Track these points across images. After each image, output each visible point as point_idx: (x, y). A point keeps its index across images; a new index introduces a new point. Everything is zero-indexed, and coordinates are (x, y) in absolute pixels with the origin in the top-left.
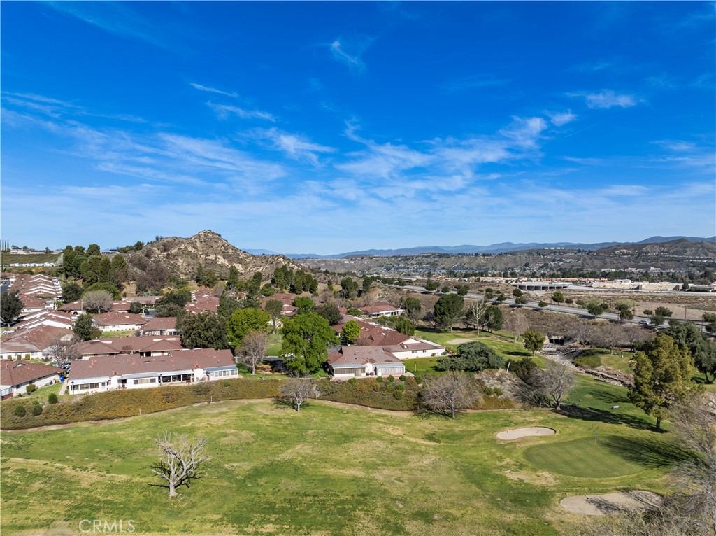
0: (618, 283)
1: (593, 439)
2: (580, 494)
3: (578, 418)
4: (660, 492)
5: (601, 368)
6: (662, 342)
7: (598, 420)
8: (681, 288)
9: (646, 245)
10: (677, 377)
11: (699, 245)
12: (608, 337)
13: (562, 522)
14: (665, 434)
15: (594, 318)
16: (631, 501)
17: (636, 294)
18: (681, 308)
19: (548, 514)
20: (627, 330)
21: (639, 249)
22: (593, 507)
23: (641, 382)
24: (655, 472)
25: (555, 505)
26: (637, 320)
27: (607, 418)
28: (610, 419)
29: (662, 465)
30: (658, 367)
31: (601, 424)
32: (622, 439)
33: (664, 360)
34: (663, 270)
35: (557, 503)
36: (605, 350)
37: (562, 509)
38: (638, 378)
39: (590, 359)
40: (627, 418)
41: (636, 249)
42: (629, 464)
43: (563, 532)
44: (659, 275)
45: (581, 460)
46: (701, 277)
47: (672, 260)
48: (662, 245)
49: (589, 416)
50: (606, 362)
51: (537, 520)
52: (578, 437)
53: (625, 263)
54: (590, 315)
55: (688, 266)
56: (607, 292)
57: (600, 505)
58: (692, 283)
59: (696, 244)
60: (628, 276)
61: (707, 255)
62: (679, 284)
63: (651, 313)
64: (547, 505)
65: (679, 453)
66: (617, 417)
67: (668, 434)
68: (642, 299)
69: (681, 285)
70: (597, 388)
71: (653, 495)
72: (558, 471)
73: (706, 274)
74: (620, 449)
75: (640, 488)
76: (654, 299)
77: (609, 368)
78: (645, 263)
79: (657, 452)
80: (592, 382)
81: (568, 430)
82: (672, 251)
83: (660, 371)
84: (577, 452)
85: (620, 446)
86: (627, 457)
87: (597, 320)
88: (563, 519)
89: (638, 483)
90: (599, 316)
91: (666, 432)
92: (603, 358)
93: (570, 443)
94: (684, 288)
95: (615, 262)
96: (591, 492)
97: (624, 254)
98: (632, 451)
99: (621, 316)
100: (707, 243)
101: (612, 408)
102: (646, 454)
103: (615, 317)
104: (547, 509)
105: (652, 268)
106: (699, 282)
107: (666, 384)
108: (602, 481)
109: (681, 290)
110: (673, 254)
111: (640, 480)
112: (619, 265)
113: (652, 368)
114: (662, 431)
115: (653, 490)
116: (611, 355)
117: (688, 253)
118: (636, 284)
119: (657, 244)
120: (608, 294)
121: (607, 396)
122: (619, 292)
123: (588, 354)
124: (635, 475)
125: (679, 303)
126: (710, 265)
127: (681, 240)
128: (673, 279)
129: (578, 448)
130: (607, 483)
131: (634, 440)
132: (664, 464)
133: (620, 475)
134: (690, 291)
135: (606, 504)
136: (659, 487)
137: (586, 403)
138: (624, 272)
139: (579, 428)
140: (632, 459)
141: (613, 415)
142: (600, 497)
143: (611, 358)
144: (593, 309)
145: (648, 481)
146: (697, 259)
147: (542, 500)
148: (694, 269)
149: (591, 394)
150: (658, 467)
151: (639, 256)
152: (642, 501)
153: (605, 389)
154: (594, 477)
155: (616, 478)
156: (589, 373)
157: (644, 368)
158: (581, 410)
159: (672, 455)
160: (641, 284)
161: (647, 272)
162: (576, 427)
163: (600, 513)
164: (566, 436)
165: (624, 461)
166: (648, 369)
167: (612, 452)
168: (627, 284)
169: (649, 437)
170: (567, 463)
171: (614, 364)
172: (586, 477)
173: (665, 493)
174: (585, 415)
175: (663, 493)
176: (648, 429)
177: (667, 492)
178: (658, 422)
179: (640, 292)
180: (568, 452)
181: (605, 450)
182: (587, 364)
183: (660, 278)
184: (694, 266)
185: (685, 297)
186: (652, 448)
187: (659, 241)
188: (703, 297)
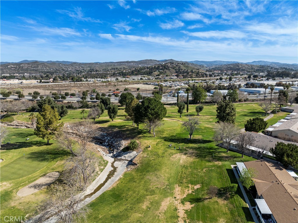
0: (11, 81)
1: (23, 157)
2: (25, 186)
3: (12, 149)
4: (57, 170)
5: (14, 122)
6: (46, 108)
7: (22, 147)
8: (39, 82)
9: (22, 64)
10: (54, 122)
11: (43, 64)
12: (15, 107)
13: (20, 203)
14: (51, 145)
15: (6, 99)
16: (48, 179)
17: (21, 86)
18: (41, 90)
19: (12, 203)
20: (23, 103)
21: (19, 65)
22: (33, 189)
23: (40, 127)
24: (53, 163)
25: (15, 197)
26: (26, 97)
27: (26, 145)
28: (27, 145)
29: (54, 158)
30: (46, 119)
31: (24, 149)
32: (35, 153)
33: (48, 115)
34: (30, 74)
35: (15, 195)
36: (14, 113)
37: (19, 197)
38: (38, 125)
39: (9, 118)
40: (34, 142)
41: (17, 65)
42: (42, 163)
43: (22, 208)
44: (29, 77)
45: (20, 169)
46: (45, 77)
47: (33, 70)
48: (28, 64)
49: (17, 146)
50: (16, 119)
51: (7, 209)
52: (15, 158)
53: (13, 72)
54: (4, 97)
55: (40, 72)
56: (7, 85)
57: (35, 187)
58: (43, 79)
59: (42, 64)
60: (16, 78)
61: (46, 68)
62: (38, 80)
63: (31, 94)
64: (10, 199)
65: (59, 151)
66: (30, 144)
67: (52, 145)
68: (25, 88)
69: (39, 81)
70: (17, 132)
71: (55, 173)
72: (10, 179)
73: (47, 76)
74: (36, 157)
75: (49, 172)
76: (29, 87)
77: (18, 121)
78: (22, 72)
79: (51, 154)
80: (13, 130)
81: (9, 157)
82: (33, 67)
83: (46, 120)
84: (17, 166)
85: (36, 156)
86: (40, 160)
87: (8, 100)
88: (21, 202)
89: (48, 170)
90: (8, 98)
91: (52, 144)
92: (14, 117)
93: (12, 163)
94: (40, 82)
95: (8, 71)
96: (30, 182)
97: (12, 68)
98: (41, 157)
99: (19, 97)
100: (46, 64)
101: (26, 140)
102: (47, 156)
103: (17, 97)
104: (11, 201)
105: (26, 74)
106: (45, 79)
107: (50, 126)
108: (33, 175)
109: (39, 83)
110: (33, 68)
111: (48, 168)
112: (11, 73)
113: (44, 120)
114: (50, 144)
115: (54, 171)
116: (18, 115)
117: (39, 67)
118: (20, 81)
119: (26, 63)
120: (8, 86)
121: (22, 135)
122: (13, 85)
123: (7, 117)
124: (46, 167)
125: (40, 88)
126: (48, 72)
127: (36, 62)
128: (35, 78)
129: (17, 164)
130: (35, 175)
131: (40, 152)
132: (55, 158)
133: (40, 169)
134: (43, 83)
135: (38, 185)
136: (56, 168)
137: (14, 140)
138: (14, 76)
139: (14, 154)
140: (42, 160)
141: (27, 143)
142: (34, 183)
143: (19, 116)
144: (5, 95)
145: (51, 168)
146: (43, 70)
147: (7, 197)
148: (42, 74)
149: (14, 135)
150: (53, 160)
151: (19, 69)
152: (52, 177)
153: (21, 132)
154: (29, 175)
155: (38, 171)
156: (9, 125)
157: (40, 120)
158: (12, 145)
159: (57, 153)
160: (22, 81)
161: (24, 75)
162: (12, 154)
163: (36, 191)
164: (9, 160)
165: (39, 163)
166: (42, 121)
167: (33, 161)
168: (16, 81)
169: (46, 149)
170: (13, 173)
171: (20, 119)
172: (25, 176)
173: (59, 170)
174: (15, 147)
175: (58, 170)
176: (44, 145)
177: (60, 169)
178: (48, 141)
179: (23, 85)
180: (13, 168)
181: (30, 160)
182: (7, 121)
183: (30, 78)
184: (42, 73)
185: (42, 85)
186: (48, 153)
187: (27, 62)
188: (48, 85)
